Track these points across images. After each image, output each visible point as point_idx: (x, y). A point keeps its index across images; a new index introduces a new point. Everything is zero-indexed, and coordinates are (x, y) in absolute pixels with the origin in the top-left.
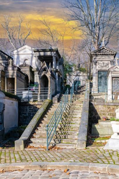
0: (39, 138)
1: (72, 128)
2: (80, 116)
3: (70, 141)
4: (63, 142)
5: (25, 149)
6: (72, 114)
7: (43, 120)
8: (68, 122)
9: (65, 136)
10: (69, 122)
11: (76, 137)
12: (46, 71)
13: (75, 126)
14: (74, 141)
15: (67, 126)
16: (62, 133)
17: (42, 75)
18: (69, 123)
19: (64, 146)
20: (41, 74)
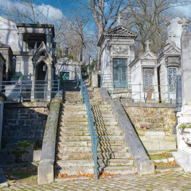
0: (69, 159)
1: (115, 142)
2: (116, 123)
3: (123, 162)
4: (111, 164)
5: (56, 180)
6: (102, 120)
7: (61, 130)
8: (102, 133)
9: (111, 154)
10: (104, 132)
11: (128, 155)
12: (44, 55)
13: (116, 138)
14: (128, 162)
15: (104, 138)
16: (102, 150)
17: (39, 61)
18: (104, 135)
19: (117, 170)
20: (36, 61)
